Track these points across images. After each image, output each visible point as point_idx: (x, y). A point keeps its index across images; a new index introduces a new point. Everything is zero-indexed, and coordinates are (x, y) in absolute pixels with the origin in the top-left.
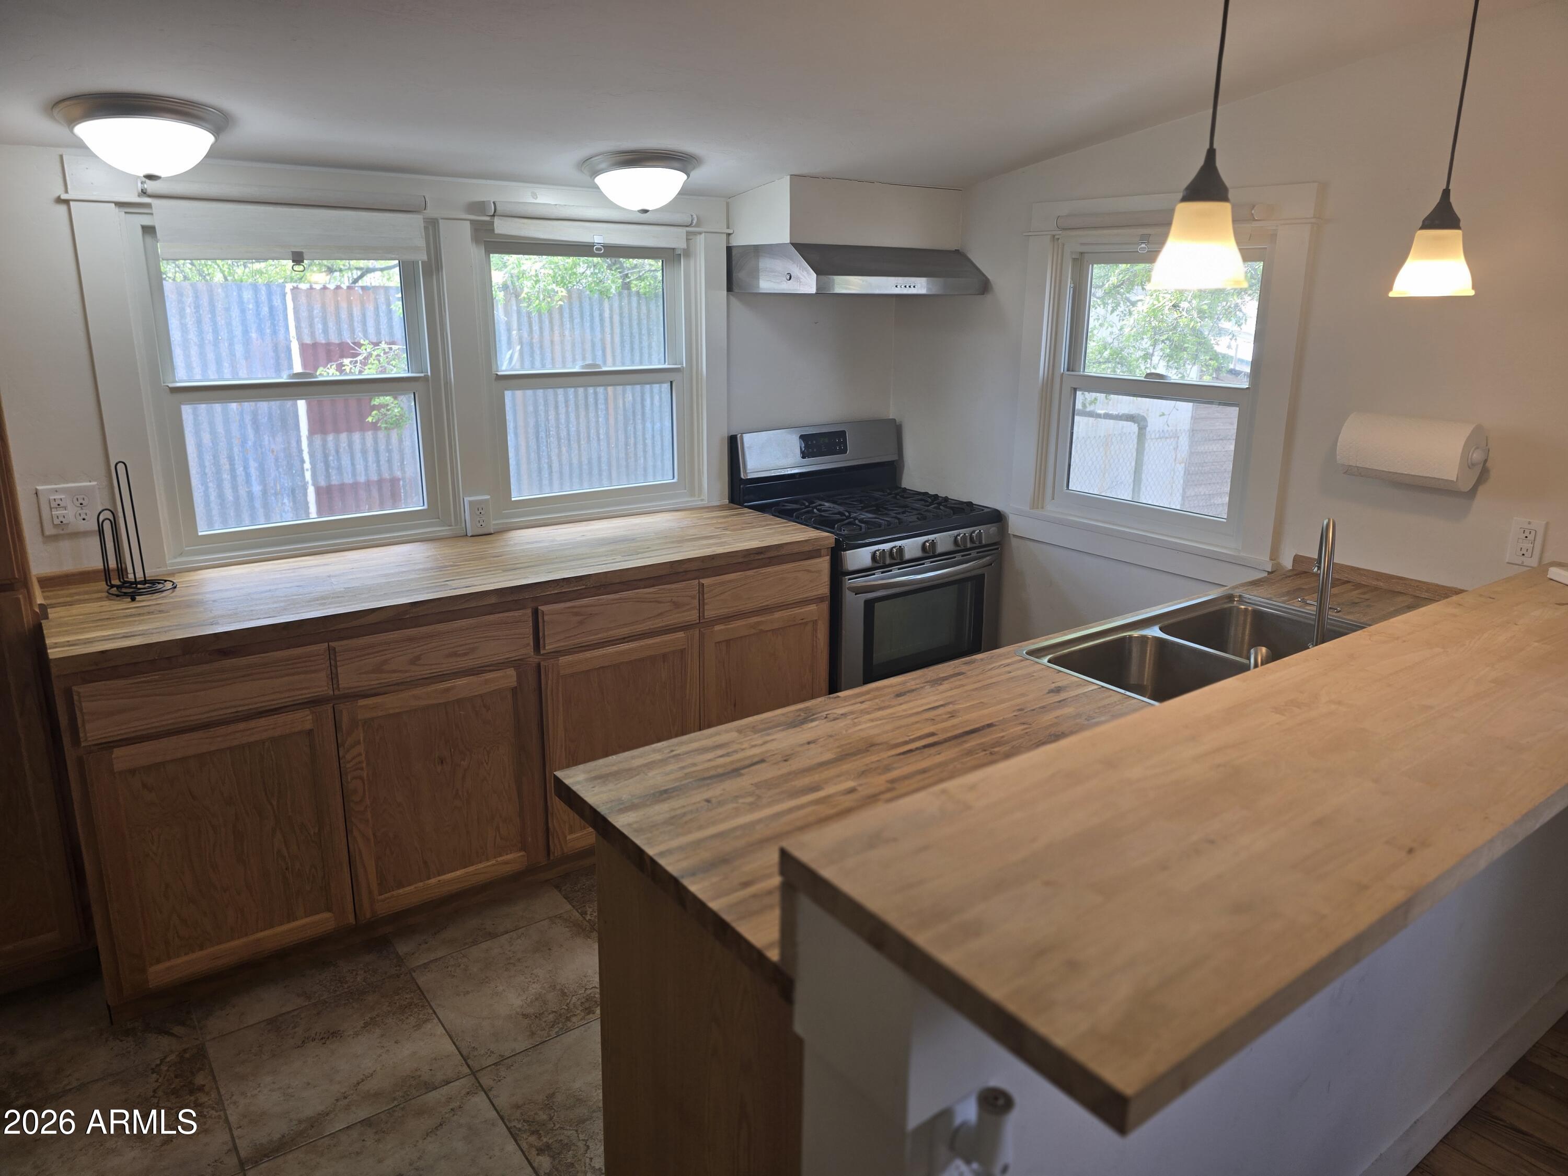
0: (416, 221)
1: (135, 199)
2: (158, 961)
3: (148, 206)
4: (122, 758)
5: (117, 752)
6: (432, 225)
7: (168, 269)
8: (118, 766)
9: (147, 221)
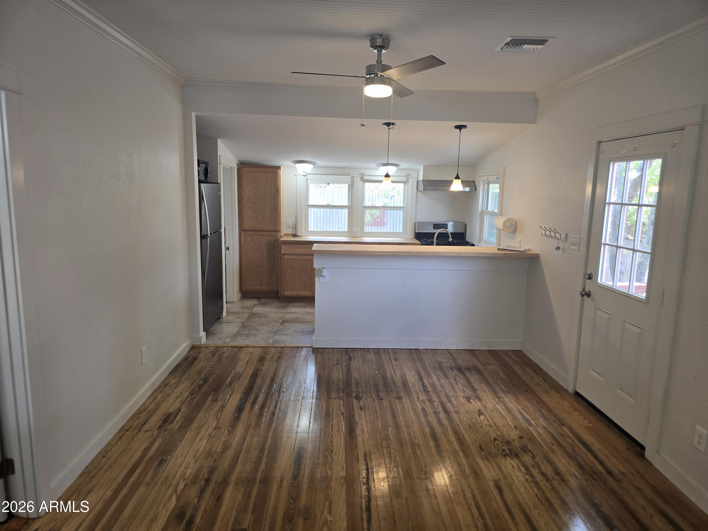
0: (349, 177)
1: (305, 174)
2: (286, 291)
3: (307, 175)
4: (286, 257)
5: (285, 256)
6: (353, 178)
7: (310, 186)
8: (285, 258)
9: (307, 178)
